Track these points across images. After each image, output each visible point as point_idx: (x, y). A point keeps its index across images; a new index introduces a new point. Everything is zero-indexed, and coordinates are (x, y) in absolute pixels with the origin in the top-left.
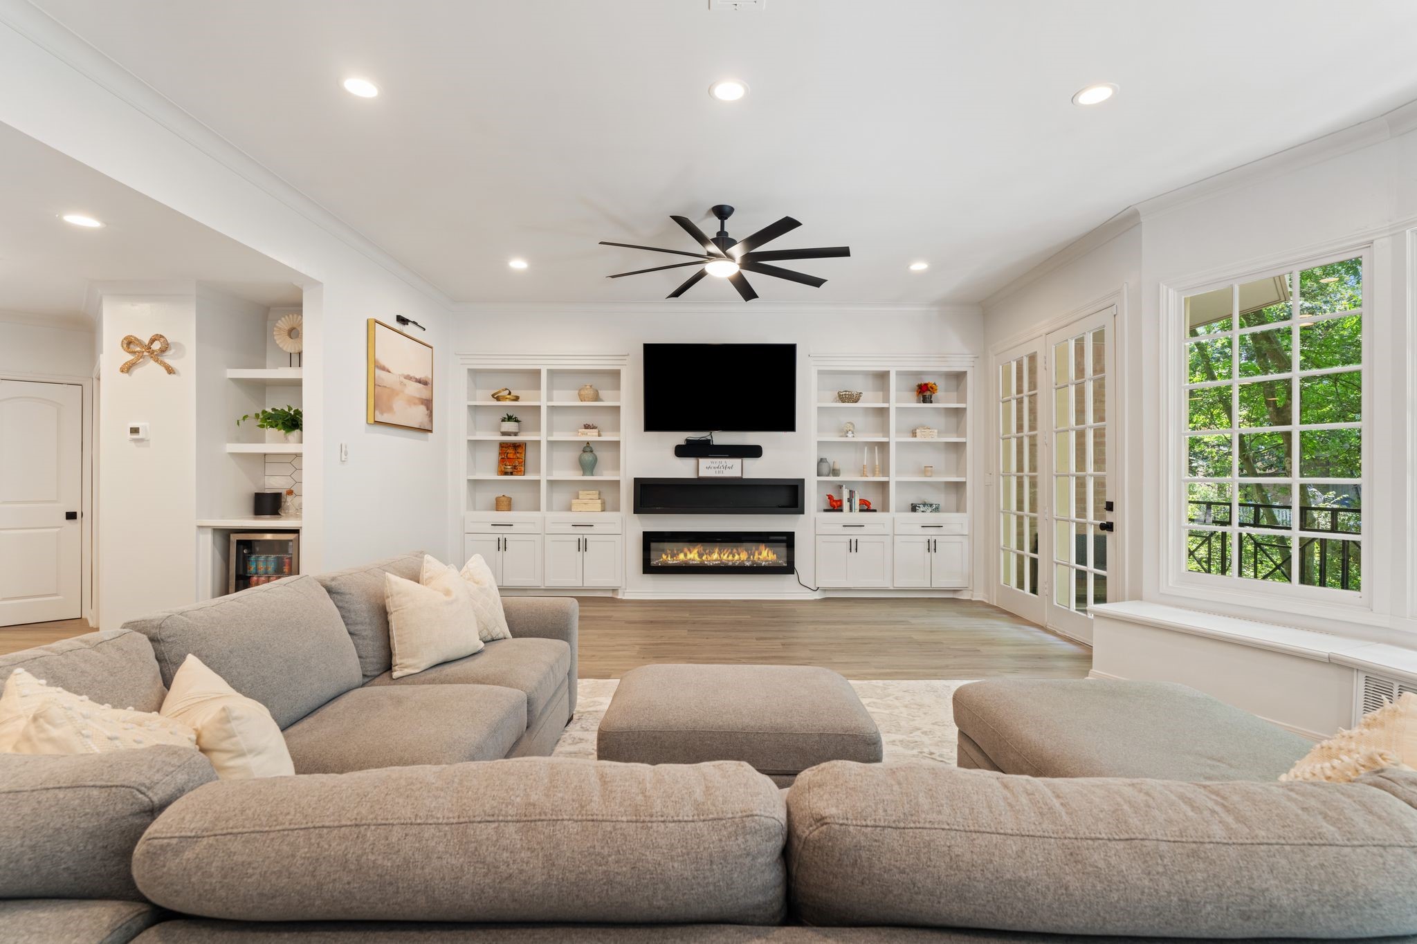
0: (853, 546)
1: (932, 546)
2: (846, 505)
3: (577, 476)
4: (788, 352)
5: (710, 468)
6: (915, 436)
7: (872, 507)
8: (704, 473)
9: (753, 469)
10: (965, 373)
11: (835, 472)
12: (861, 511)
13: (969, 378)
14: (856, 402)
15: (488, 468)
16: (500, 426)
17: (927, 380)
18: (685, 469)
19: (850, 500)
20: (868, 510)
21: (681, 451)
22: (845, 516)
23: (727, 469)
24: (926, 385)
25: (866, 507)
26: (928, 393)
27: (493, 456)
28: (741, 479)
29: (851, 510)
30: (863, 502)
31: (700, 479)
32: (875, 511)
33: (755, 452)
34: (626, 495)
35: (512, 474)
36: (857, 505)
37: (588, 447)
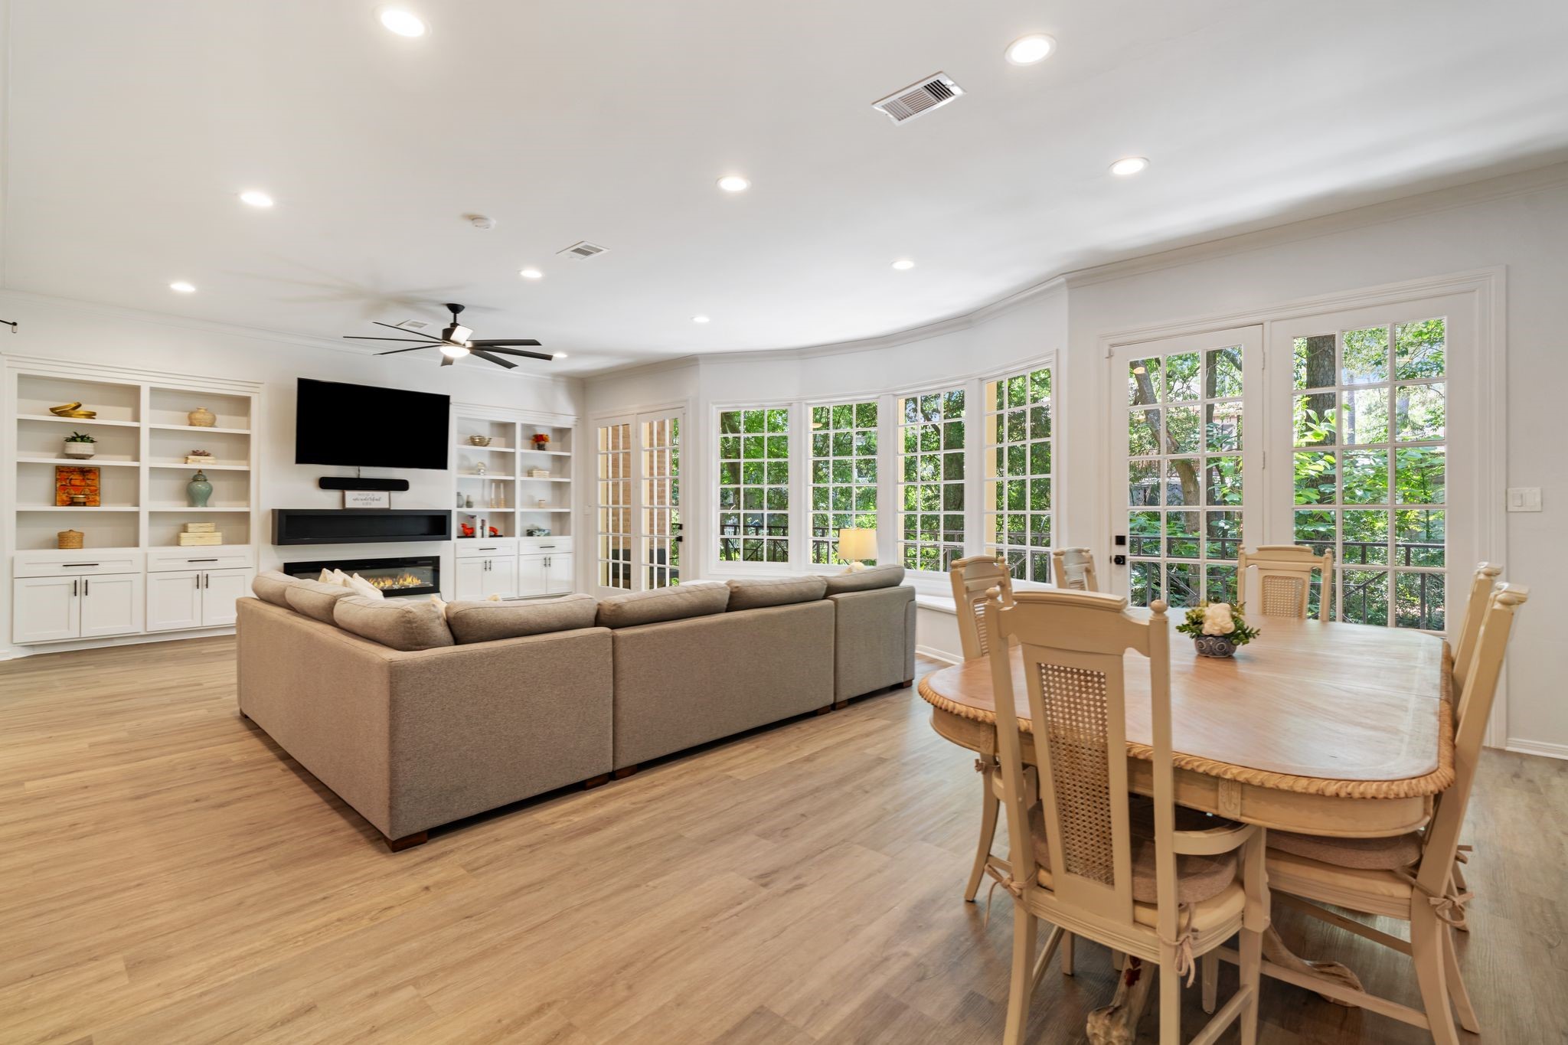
0: (487, 566)
1: (547, 563)
2: (478, 532)
3: (183, 507)
4: (444, 401)
5: (356, 500)
6: (532, 476)
7: (499, 534)
8: (350, 505)
9: (400, 501)
10: (569, 430)
11: (469, 504)
12: (491, 536)
13: (573, 434)
14: (485, 446)
15: (40, 496)
16: (64, 447)
17: (540, 432)
18: (329, 501)
19: (482, 528)
20: (495, 536)
21: (326, 483)
22: (478, 542)
23: (375, 502)
24: (541, 436)
25: (494, 534)
26: (542, 443)
27: (45, 483)
28: (388, 510)
29: (483, 536)
30: (492, 529)
31: (345, 510)
32: (501, 536)
33: (402, 485)
34: (260, 527)
35: (84, 504)
36: (487, 531)
37: (199, 476)
